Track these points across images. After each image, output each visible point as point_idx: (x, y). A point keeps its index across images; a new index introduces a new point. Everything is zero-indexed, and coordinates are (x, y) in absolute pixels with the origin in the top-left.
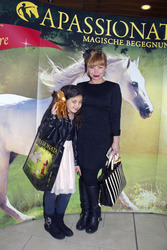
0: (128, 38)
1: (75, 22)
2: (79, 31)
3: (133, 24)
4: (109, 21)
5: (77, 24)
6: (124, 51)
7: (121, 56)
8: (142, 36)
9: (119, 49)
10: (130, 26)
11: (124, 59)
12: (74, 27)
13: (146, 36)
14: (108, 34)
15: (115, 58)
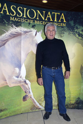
0: (35, 19)
1: (5, 8)
2: (8, 14)
3: (38, 11)
4: (25, 9)
5: (7, 9)
6: (33, 26)
7: (32, 29)
8: (43, 19)
9: (31, 25)
10: (37, 12)
11: (34, 31)
12: (5, 11)
13: (45, 19)
14: (25, 16)
15: (29, 30)
